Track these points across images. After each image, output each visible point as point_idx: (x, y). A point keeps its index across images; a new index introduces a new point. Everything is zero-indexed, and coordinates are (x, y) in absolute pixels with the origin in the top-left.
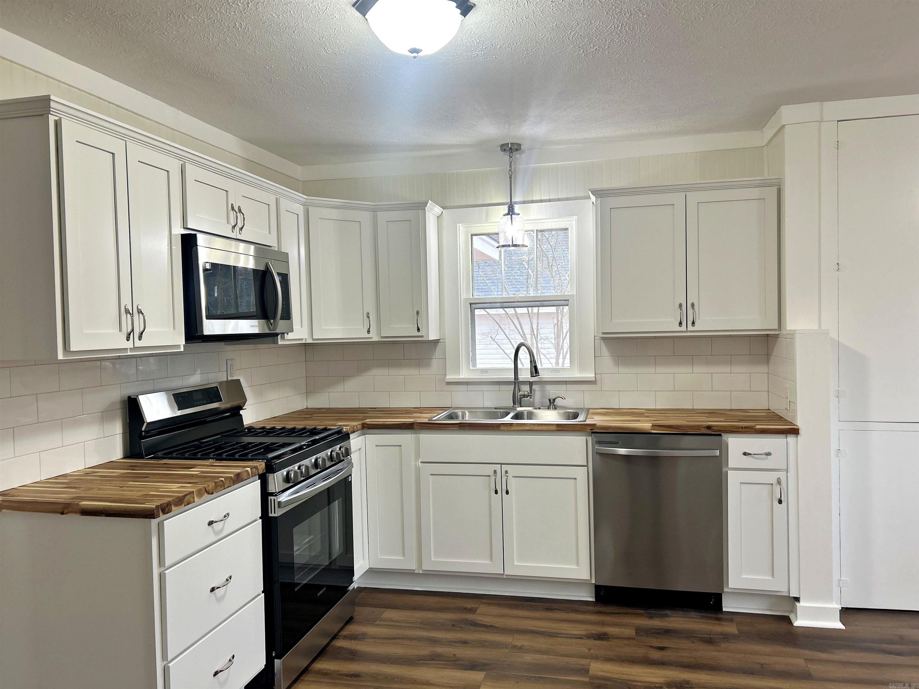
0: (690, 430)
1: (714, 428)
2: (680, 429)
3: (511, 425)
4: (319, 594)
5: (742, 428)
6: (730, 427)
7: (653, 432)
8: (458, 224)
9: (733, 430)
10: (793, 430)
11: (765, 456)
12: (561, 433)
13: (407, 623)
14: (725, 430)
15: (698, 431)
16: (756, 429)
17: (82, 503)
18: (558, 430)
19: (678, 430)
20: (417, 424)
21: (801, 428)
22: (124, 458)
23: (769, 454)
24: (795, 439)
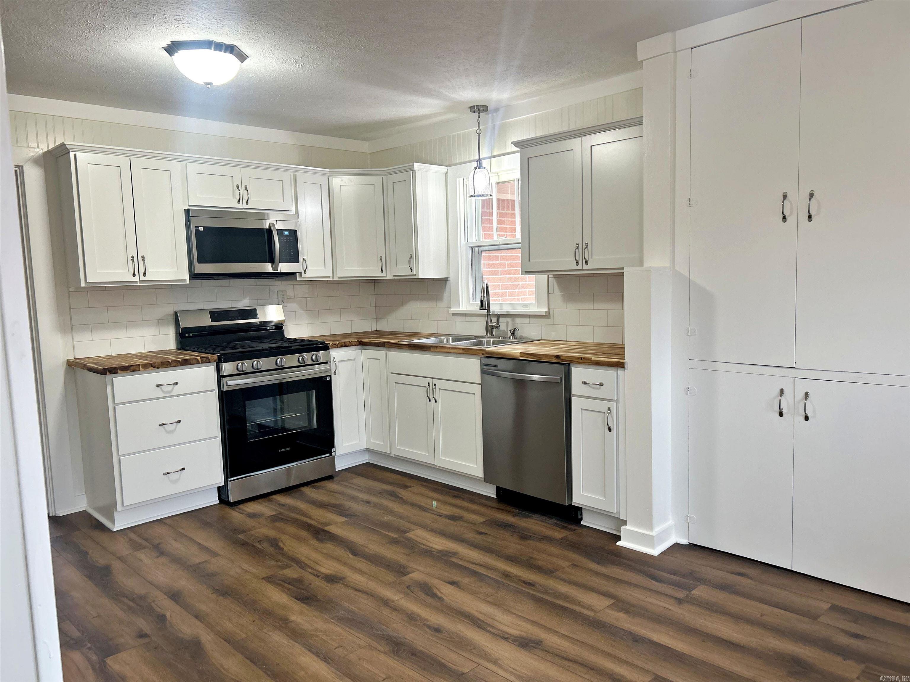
0: (545, 359)
1: (562, 358)
2: (538, 357)
3: (436, 348)
4: (280, 451)
5: (582, 359)
6: (573, 358)
7: (521, 358)
8: (458, 179)
9: (575, 360)
10: (620, 363)
11: (598, 386)
12: (467, 356)
13: (358, 486)
14: (569, 360)
15: (551, 360)
16: (591, 361)
17: (89, 365)
18: (463, 353)
19: (537, 358)
20: (387, 343)
21: (627, 363)
22: (177, 349)
23: (601, 384)
24: (623, 372)
